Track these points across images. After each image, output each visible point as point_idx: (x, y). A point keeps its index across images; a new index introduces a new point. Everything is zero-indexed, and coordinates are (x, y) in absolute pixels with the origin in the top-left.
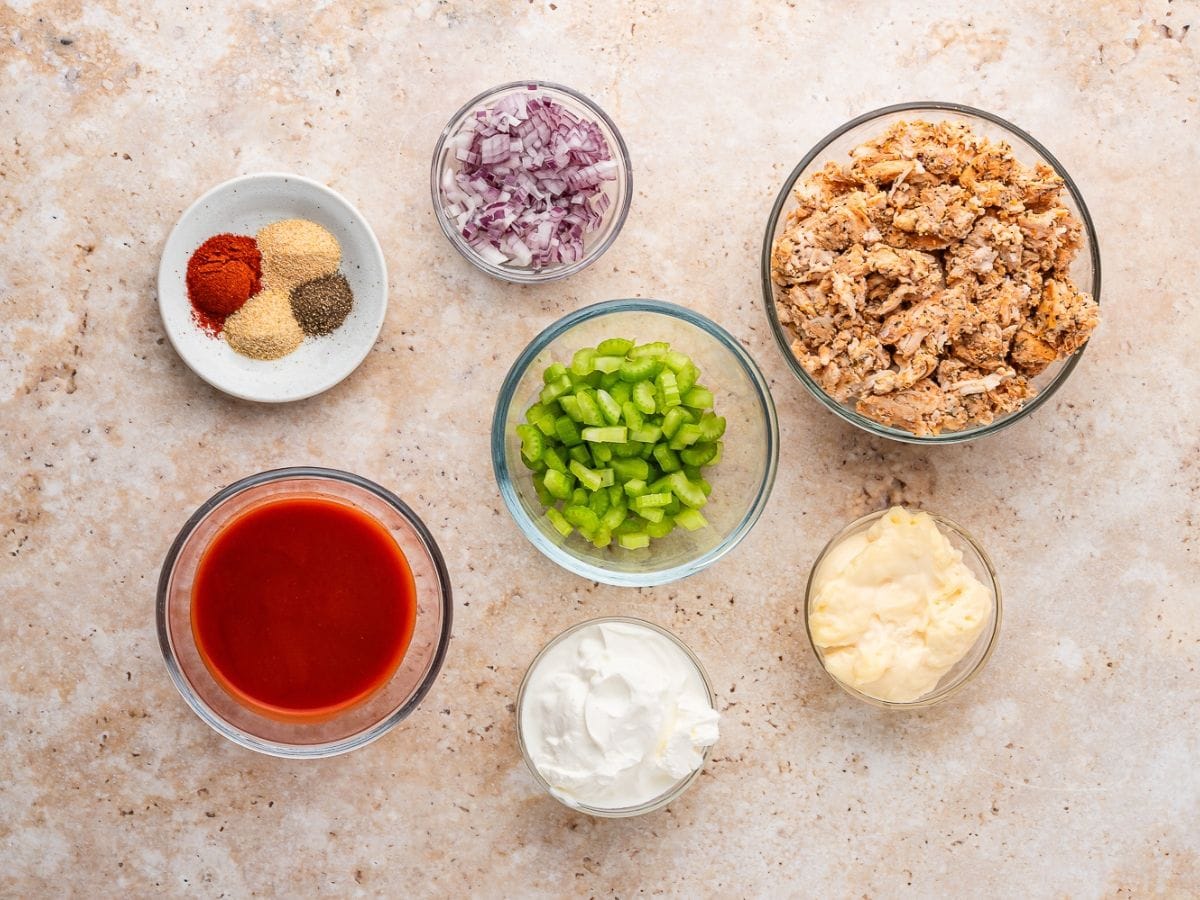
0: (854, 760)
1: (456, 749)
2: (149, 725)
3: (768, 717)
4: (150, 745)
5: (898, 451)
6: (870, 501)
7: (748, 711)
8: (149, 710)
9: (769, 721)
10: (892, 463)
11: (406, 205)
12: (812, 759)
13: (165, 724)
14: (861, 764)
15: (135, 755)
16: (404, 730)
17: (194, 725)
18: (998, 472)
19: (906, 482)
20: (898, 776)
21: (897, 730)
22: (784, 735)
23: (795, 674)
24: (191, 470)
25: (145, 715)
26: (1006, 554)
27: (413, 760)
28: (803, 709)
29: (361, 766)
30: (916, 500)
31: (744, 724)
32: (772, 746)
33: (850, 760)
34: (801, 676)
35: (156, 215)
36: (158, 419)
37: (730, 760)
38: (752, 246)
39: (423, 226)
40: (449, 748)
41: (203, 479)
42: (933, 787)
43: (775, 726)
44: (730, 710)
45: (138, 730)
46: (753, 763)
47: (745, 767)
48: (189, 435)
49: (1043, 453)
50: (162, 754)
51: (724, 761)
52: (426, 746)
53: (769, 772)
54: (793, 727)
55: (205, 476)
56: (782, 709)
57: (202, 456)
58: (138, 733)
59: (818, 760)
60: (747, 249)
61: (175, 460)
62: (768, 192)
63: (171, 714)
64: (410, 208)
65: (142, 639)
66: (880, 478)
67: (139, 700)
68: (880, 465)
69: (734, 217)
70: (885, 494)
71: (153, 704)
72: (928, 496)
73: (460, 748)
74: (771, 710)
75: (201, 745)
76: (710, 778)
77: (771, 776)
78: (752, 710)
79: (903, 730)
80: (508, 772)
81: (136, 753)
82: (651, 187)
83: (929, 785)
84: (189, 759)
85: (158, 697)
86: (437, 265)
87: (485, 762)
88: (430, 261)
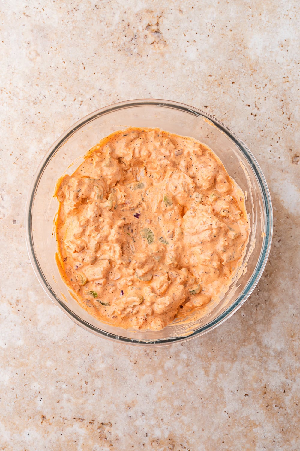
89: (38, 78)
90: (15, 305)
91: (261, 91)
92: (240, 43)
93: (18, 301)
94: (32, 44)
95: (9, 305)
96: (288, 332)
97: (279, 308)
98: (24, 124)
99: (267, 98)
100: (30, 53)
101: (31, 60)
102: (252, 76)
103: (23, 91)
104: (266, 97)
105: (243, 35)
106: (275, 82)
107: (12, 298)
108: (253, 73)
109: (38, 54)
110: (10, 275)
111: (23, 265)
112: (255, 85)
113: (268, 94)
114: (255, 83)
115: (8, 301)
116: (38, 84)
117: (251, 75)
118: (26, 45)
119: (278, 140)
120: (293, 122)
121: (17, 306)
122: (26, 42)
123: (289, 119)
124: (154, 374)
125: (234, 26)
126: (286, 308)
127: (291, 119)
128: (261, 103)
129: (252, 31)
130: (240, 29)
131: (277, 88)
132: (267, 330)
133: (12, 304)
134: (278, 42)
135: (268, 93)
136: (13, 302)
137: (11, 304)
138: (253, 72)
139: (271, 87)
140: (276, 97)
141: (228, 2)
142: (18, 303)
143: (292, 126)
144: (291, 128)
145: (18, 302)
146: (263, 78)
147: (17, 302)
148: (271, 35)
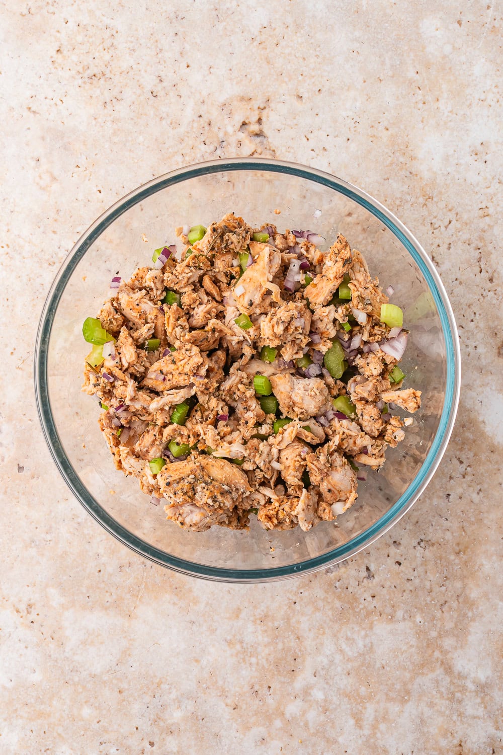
0: (476, 154)
1: (479, 487)
2: (468, 741)
3: (443, 229)
4: (485, 740)
5: (216, 128)
6: (259, 151)
7: (439, 246)
8: (456, 742)
9: (446, 227)
10: (226, 134)
11: (31, 547)
12: (476, 189)
13: (467, 729)
14: (479, 148)
15: (494, 752)
16: (464, 530)
17: (467, 705)
18: (231, 44)
19: (242, 121)
20: (488, 117)
21: (449, 119)
22: (457, 214)
23: (406, 207)
24: (256, 714)
25: (460, 745)
26: (298, 34)
27: (489, 523)
28: (435, 199)
29: (496, 565)
30: (257, 112)
31: (449, 248)
32: (467, 224)
33: (476, 157)
34: (407, 202)
35: (48, 751)
36: (214, 744)
37: (480, 258)
38: (52, 260)
39: (47, 533)
40: (478, 493)
41: (263, 705)
42: (496, 86)
43: (450, 222)
44: (438, 261)
45: (472, 751)
46: (481, 239)
47: (485, 246)
48: (228, 717)
49: (212, 7)
50: (492, 730)
51: (481, 263)
52: (477, 512)
53: (489, 225)
54: (450, 207)
55: (261, 703)
56: (435, 217)
57: (244, 707)
58: (475, 751)
59: (478, 185)
60: (54, 263)
61: (249, 729)
62: (6, 247)
63: (458, 723)
64: (33, 545)
65: (397, 750)
66: (240, 143)
67: (448, 751)
68: (229, 144)
69: (28, 275)
70: (252, 138)
71: (450, 738)
72: (253, 102)
73: (478, 484)
74: (436, 226)
75: (483, 698)
76: (496, 275)
77: (492, 224)
78: (437, 241)
79: (450, 114)
80: (496, 444)
81: (491, 752)
82: (6, 345)
83: (495, 90)
84: (495, 708)
85: (444, 736)
86: (79, 520)
87: (488, 463)
88: (76, 525)
89: (56, 220)
90: (26, 612)
91: (441, 234)
92: (403, 151)
93: (30, 606)
94: (43, 160)
95: (15, 612)
96: (497, 649)
97: (480, 608)
98: (33, 299)
99: (451, 246)
100: (40, 177)
101: (43, 189)
102: (425, 207)
103: (29, 242)
104: (450, 244)
105: (407, 136)
106: (465, 217)
107: (20, 601)
108: (427, 203)
109: (54, 179)
110: (15, 561)
111: (37, 543)
112: (431, 223)
113: (454, 238)
114: (431, 220)
115: (14, 606)
116: (55, 230)
117: (423, 206)
118: (33, 163)
119: (472, 317)
120: (498, 285)
121: (29, 615)
122: (32, 158)
123: (491, 280)
124: (267, 727)
125: (391, 122)
126: (494, 607)
127: (494, 280)
128: (442, 253)
129: (423, 129)
130: (402, 127)
131: (468, 226)
132: (462, 647)
133: (20, 610)
134: (470, 147)
135: (454, 236)
136: (23, 607)
137: (18, 611)
138: (426, 200)
139: (458, 225)
140: (467, 242)
141: (381, 80)
142: (30, 610)
143: (496, 292)
144: (496, 296)
145: (31, 608)
146: (445, 210)
147: (28, 607)
148: (457, 136)
